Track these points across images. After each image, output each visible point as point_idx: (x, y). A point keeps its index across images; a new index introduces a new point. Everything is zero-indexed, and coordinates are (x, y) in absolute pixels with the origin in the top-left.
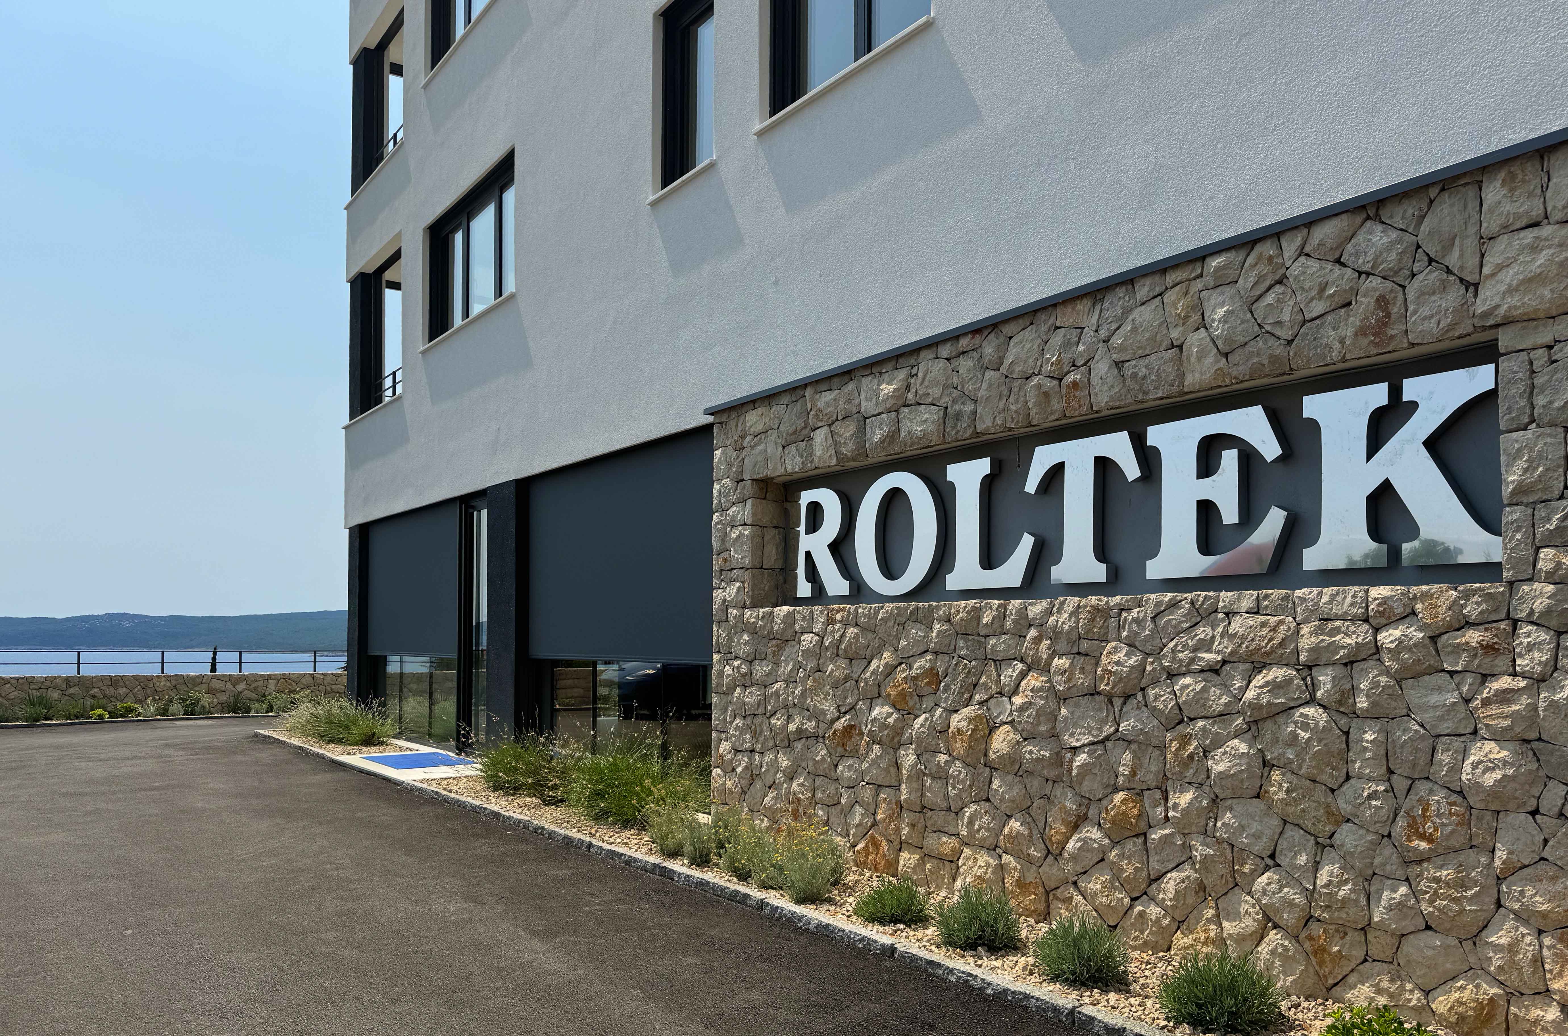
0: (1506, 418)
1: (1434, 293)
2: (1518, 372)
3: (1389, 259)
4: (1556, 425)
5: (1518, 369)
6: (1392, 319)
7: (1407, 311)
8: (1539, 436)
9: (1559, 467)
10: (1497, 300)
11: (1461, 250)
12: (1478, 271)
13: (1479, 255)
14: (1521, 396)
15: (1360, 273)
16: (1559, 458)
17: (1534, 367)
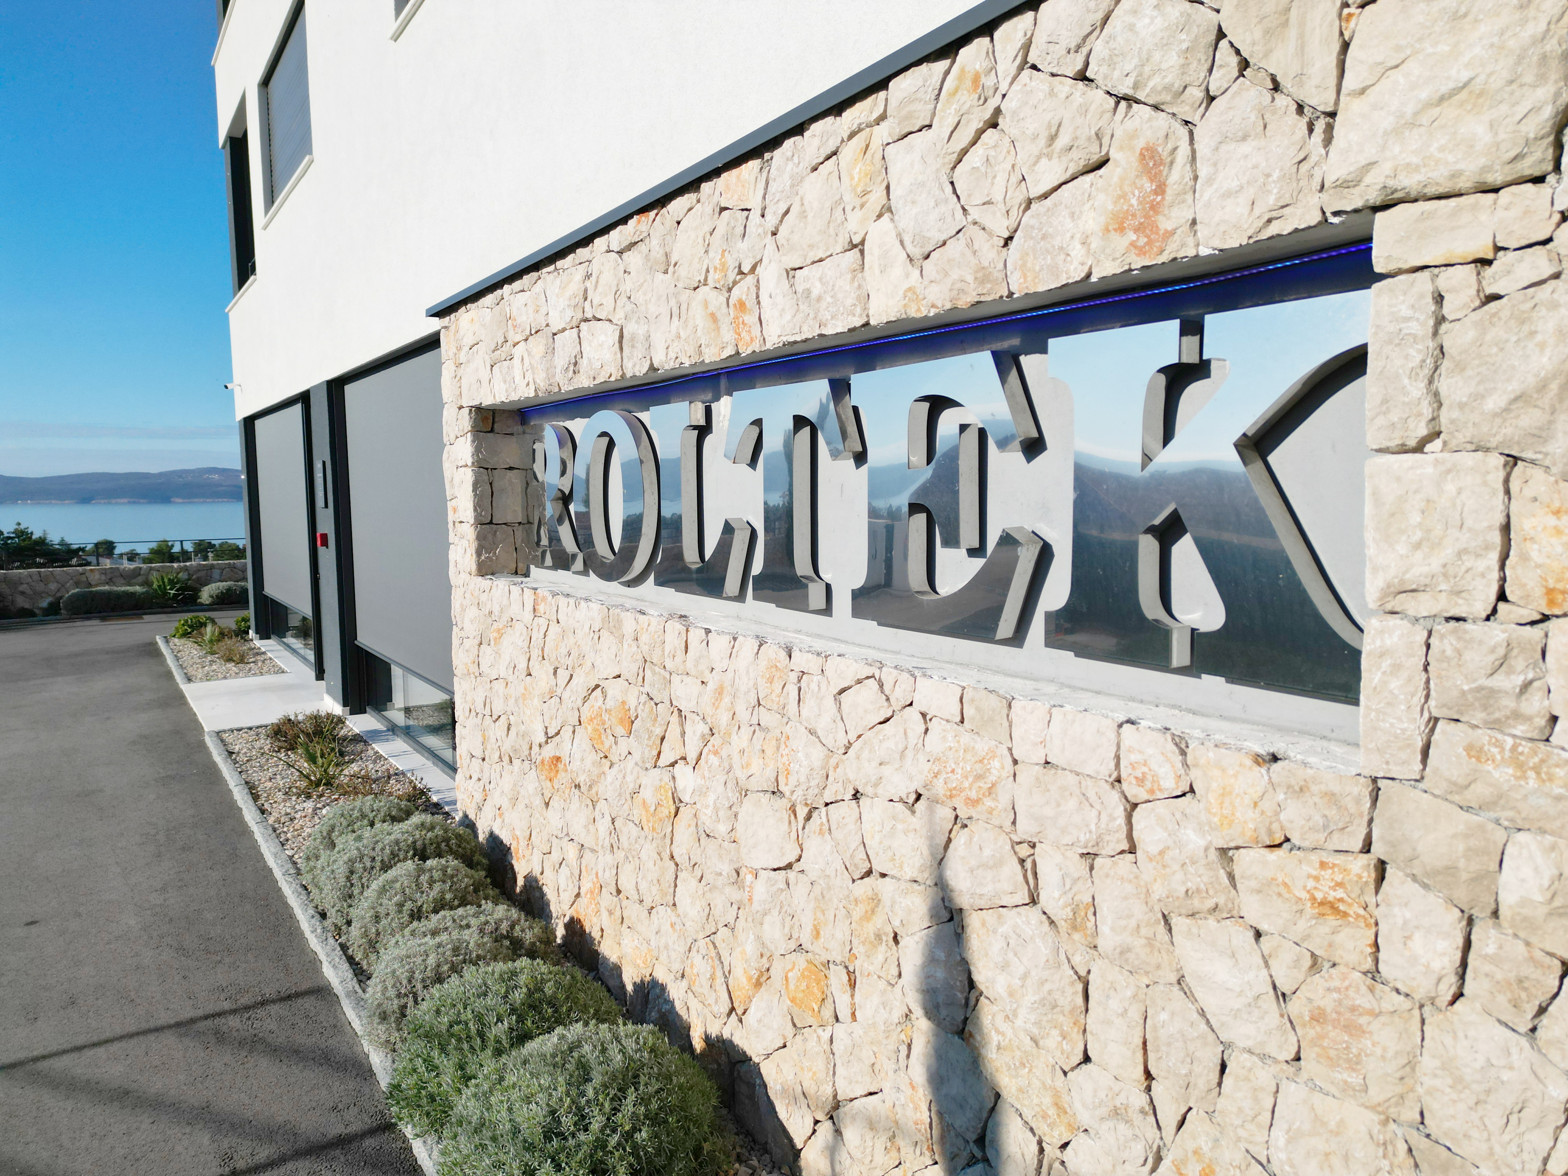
0: (1381, 421)
1: (1244, 138)
2: (1408, 319)
3: (1164, 66)
4: (1487, 450)
5: (1410, 313)
6: (1169, 197)
7: (1196, 178)
8: (1449, 471)
9: (1487, 548)
10: (1370, 153)
11: (1301, 36)
12: (1333, 81)
13: (1336, 47)
14: (1413, 374)
15: (1119, 99)
16: (1490, 528)
17: (1446, 311)
